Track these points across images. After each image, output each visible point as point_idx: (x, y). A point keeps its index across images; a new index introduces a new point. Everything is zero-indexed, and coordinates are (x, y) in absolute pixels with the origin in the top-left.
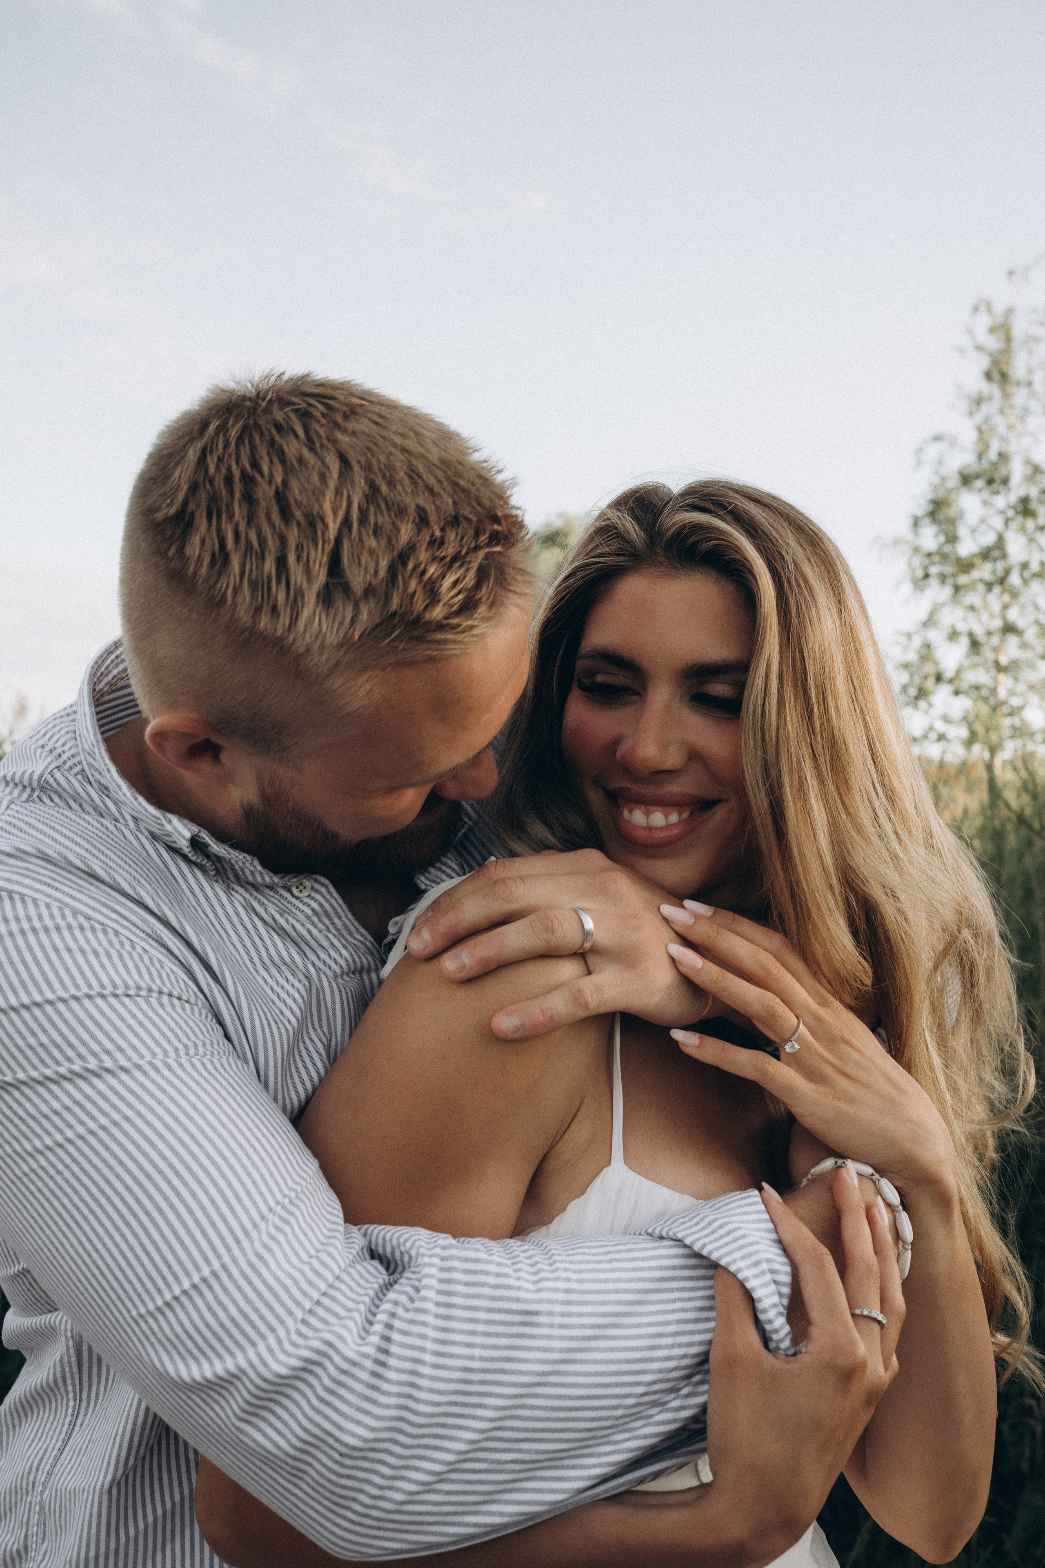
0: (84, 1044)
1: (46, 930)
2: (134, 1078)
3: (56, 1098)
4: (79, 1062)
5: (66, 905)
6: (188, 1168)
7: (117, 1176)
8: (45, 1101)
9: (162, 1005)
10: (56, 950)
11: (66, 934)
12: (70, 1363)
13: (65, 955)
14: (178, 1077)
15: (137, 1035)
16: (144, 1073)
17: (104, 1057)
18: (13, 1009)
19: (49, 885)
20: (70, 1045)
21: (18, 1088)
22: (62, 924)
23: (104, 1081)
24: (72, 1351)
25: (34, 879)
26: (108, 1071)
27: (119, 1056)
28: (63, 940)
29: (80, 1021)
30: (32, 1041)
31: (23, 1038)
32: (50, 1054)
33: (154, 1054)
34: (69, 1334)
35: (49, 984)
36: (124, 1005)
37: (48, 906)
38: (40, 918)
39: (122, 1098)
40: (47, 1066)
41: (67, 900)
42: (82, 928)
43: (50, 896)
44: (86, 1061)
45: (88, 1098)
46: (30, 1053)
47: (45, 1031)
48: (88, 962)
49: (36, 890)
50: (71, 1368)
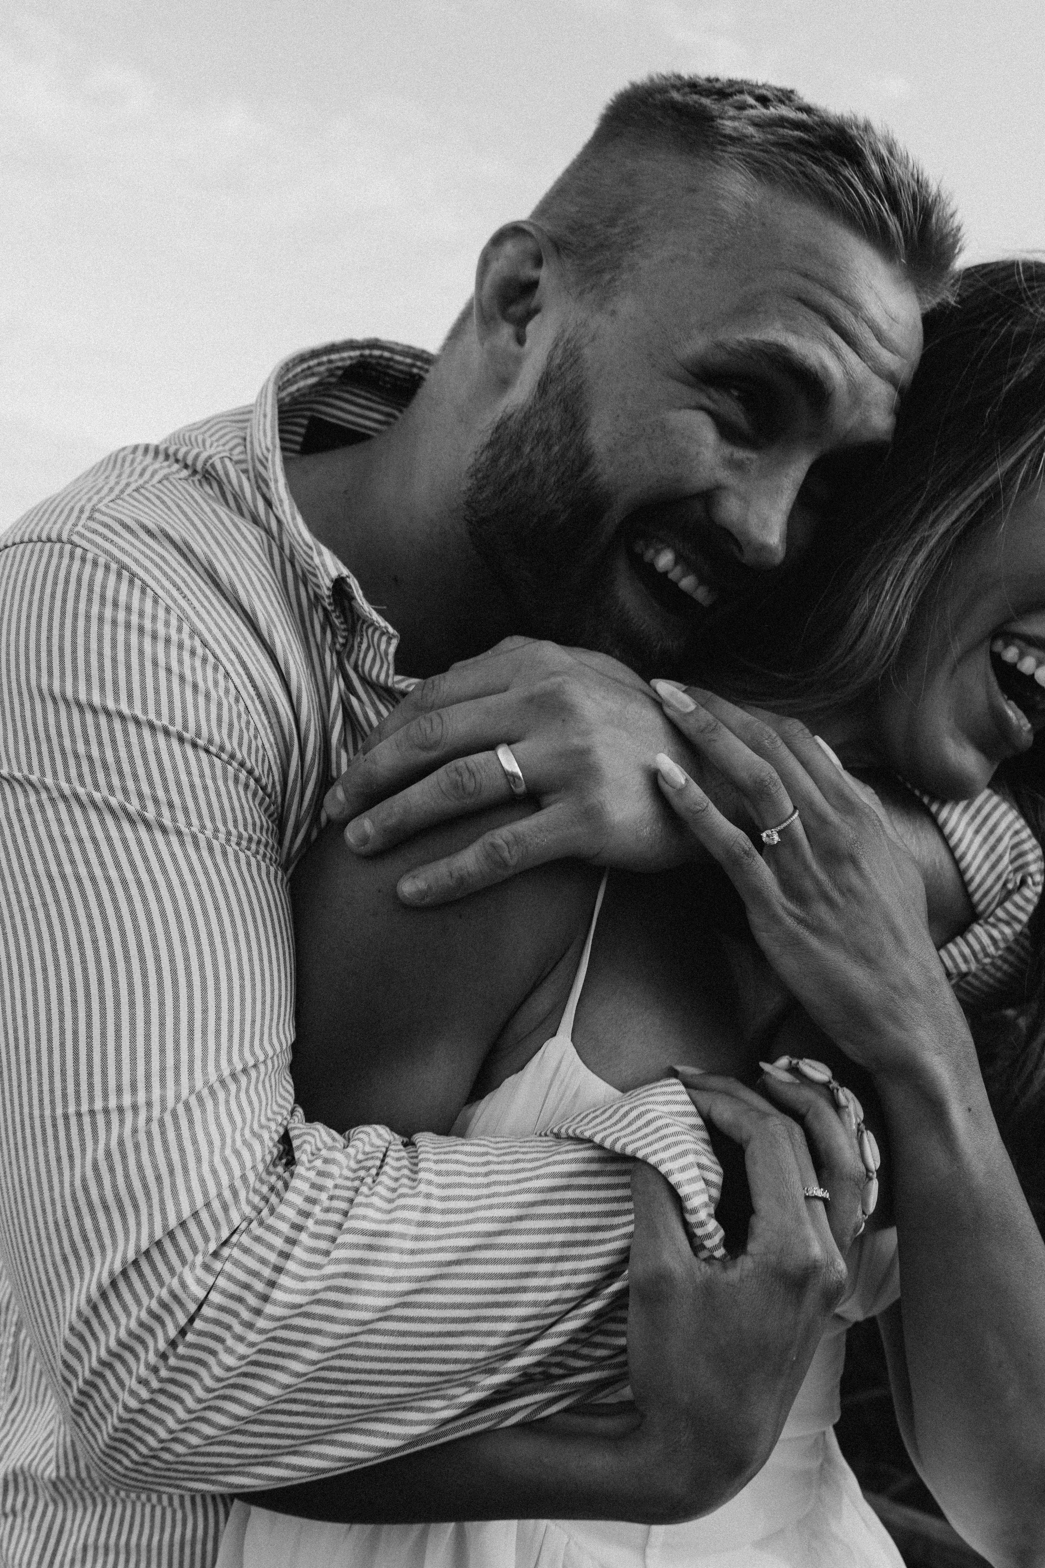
1: (154, 637)
3: (74, 823)
4: (120, 796)
5: (188, 618)
10: (155, 663)
11: (173, 650)
13: (162, 674)
14: (215, 864)
15: (195, 798)
16: (183, 843)
17: (149, 805)
19: (179, 589)
21: (37, 792)
22: (175, 637)
23: (136, 831)
25: (165, 574)
27: (165, 811)
28: (167, 656)
29: (144, 753)
30: (81, 748)
31: (74, 741)
32: (93, 772)
35: (130, 696)
36: (198, 760)
37: (168, 610)
38: (154, 618)
40: (83, 784)
41: (191, 614)
42: (193, 653)
44: (128, 799)
45: (109, 840)
47: (100, 744)
48: (183, 693)
49: (163, 587)
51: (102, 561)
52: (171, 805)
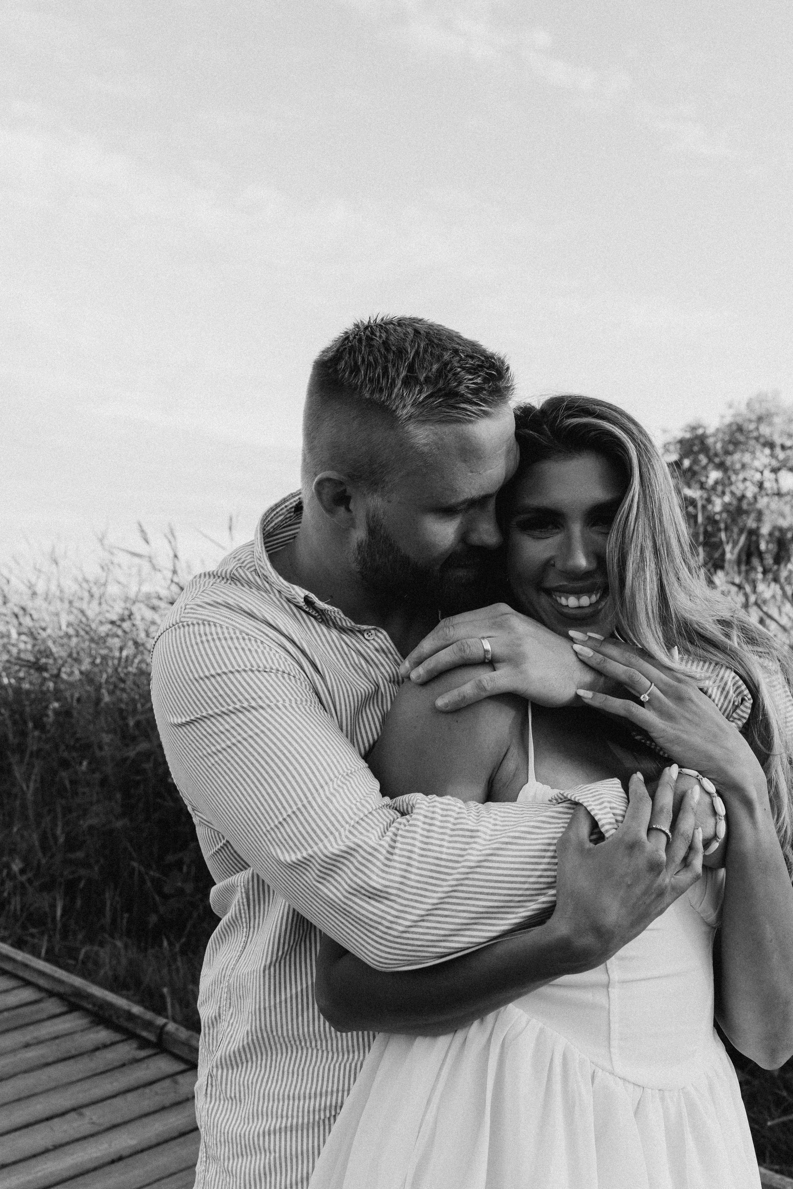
0: (242, 695)
1: (226, 639)
2: (267, 712)
3: (228, 723)
4: (238, 703)
5: (237, 628)
6: (293, 756)
7: (257, 760)
8: (222, 725)
9: (284, 678)
10: (230, 648)
11: (235, 641)
12: (243, 903)
13: (234, 650)
14: (290, 712)
15: (269, 691)
16: (272, 709)
17: (251, 701)
18: (207, 677)
19: (228, 618)
20: (235, 695)
21: (209, 719)
22: (234, 636)
23: (252, 713)
24: (244, 895)
25: (222, 615)
26: (253, 708)
27: (259, 701)
28: (234, 644)
29: (240, 683)
30: (216, 694)
31: (212, 693)
32: (225, 700)
33: (278, 701)
34: (242, 884)
35: (225, 665)
36: (263, 676)
37: (227, 628)
38: (223, 633)
39: (260, 722)
40: (223, 706)
41: (237, 625)
42: (244, 639)
43: (227, 623)
44: (242, 703)
45: (243, 722)
46: (214, 700)
47: (222, 688)
48: (246, 654)
49: (221, 620)
50: (244, 905)
51: (195, 622)
52: (260, 698)
